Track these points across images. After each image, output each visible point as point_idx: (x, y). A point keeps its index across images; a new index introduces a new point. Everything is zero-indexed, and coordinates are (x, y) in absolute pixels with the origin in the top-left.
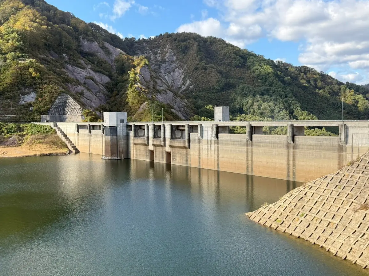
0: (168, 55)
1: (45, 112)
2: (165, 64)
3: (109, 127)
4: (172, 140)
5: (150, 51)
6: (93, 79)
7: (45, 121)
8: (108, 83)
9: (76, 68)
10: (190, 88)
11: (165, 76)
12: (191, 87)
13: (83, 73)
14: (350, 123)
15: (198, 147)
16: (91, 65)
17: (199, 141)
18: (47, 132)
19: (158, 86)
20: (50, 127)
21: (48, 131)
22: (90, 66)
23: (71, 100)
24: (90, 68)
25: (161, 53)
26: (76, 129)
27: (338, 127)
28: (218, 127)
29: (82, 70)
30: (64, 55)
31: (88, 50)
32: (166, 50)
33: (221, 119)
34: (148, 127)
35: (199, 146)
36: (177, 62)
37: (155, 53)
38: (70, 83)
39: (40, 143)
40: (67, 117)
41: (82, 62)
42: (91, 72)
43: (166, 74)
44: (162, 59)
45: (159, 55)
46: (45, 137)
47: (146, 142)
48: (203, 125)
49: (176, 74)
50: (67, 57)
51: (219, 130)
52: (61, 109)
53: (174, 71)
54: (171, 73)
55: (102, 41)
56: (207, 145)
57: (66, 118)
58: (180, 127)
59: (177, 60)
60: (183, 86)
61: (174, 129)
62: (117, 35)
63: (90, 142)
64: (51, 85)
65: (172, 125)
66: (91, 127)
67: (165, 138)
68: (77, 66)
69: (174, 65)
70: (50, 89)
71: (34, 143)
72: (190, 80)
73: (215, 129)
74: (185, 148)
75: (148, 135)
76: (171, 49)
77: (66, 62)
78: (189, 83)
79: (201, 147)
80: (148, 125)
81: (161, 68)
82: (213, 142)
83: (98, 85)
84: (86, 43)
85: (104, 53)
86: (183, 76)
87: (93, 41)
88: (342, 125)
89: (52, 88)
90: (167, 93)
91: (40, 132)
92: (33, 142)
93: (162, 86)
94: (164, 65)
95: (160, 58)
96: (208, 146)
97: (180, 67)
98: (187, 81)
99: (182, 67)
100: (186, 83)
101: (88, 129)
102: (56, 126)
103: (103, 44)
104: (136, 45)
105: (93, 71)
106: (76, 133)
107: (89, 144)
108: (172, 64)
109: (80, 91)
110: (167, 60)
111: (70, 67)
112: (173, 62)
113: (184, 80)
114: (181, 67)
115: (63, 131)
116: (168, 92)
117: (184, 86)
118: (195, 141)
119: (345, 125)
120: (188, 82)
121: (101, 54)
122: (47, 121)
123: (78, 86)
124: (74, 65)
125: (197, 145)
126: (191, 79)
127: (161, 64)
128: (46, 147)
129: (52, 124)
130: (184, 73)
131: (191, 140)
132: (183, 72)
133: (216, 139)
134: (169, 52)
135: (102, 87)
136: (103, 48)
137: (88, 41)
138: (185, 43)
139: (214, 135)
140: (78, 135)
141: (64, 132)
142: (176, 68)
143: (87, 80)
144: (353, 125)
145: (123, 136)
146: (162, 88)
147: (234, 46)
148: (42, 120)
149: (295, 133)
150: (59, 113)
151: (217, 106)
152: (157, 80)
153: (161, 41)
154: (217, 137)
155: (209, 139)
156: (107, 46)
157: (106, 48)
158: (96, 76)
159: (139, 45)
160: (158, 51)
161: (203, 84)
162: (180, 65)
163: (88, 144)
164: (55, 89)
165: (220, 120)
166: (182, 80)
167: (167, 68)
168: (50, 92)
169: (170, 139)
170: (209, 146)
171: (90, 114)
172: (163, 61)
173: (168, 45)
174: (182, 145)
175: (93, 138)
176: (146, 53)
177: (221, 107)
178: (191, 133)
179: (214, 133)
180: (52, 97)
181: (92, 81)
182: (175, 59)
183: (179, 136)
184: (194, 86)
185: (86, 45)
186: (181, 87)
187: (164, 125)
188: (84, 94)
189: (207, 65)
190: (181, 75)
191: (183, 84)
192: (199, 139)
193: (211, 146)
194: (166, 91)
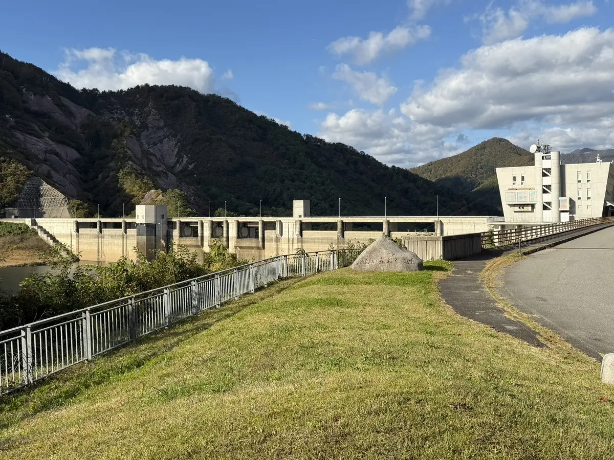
0: (150, 118)
1: (12, 204)
2: (148, 130)
3: (146, 224)
4: (239, 240)
5: (122, 110)
6: (57, 154)
7: (13, 217)
8: (76, 160)
9: (28, 136)
10: (189, 169)
11: (149, 148)
12: (190, 167)
13: (40, 144)
14: (444, 219)
15: (275, 246)
16: (49, 132)
17: (277, 240)
18: (22, 232)
19: (154, 165)
20: (25, 225)
21: (24, 230)
22: (47, 134)
23: (45, 186)
24: (48, 137)
25: (139, 115)
26: (75, 228)
27: (434, 223)
28: (301, 223)
29: (38, 140)
30: (7, 116)
31: (36, 109)
32: (147, 109)
33: (302, 214)
34: (202, 224)
35: (277, 245)
36: (166, 129)
37: (131, 114)
38: (32, 161)
39: (18, 248)
40: (44, 210)
41: (37, 128)
42: (51, 142)
43: (150, 146)
44: (142, 123)
45: (136, 118)
46: (22, 240)
47: (199, 243)
48: (282, 221)
49: (166, 147)
50: (11, 119)
51: (303, 227)
52: (33, 199)
53: (161, 142)
54: (158, 145)
55: (58, 95)
56: (288, 244)
57: (44, 213)
58: (248, 224)
59: (165, 126)
60: (178, 165)
61: (241, 225)
62: (70, 84)
63: (100, 246)
64: (13, 165)
65: (240, 221)
66: (102, 225)
67: (228, 238)
68: (30, 134)
69: (161, 133)
70: (14, 170)
71: (8, 248)
72: (187, 157)
73: (298, 226)
74: (258, 248)
75: (202, 234)
76: (156, 109)
77: (12, 127)
78: (187, 161)
79: (280, 246)
80: (202, 221)
81: (142, 137)
82: (296, 241)
83: (65, 162)
84: (32, 97)
85: (62, 114)
86: (177, 150)
87: (43, 95)
88: (438, 221)
89: (15, 168)
90: (168, 176)
91: (11, 233)
92: (6, 247)
93: (160, 166)
94: (145, 133)
95: (138, 121)
96: (289, 246)
97: (170, 136)
98: (183, 157)
99: (175, 136)
100: (182, 160)
101: (98, 227)
102: (34, 223)
103: (60, 100)
104: (100, 100)
105: (53, 141)
106: (74, 233)
107: (99, 248)
108: (158, 131)
109: (46, 172)
110: (150, 125)
111: (20, 135)
112: (159, 128)
113: (179, 156)
114: (172, 137)
115: (47, 231)
116: (170, 174)
117: (180, 164)
118: (271, 240)
119: (440, 221)
120: (185, 159)
121: (59, 116)
122: (16, 217)
123: (42, 165)
124: (26, 133)
125: (274, 245)
126: (189, 155)
127: (141, 130)
128: (28, 255)
129: (28, 222)
130: (177, 146)
131: (265, 238)
132: (176, 144)
133: (300, 237)
134: (152, 113)
135: (70, 167)
136: (61, 106)
137: (35, 94)
138: (176, 102)
139: (298, 233)
140: (78, 236)
141: (50, 233)
142: (165, 138)
143: (48, 155)
144: (448, 222)
145: (163, 236)
146: (160, 169)
147: (247, 110)
148: (7, 215)
149: (391, 230)
150: (31, 204)
151: (296, 199)
152: (151, 157)
153: (138, 96)
154: (301, 234)
155: (291, 237)
156: (66, 103)
157: (64, 105)
158: (59, 148)
159: (104, 101)
160: (135, 110)
161: (208, 163)
162: (170, 134)
163: (96, 248)
164: (21, 170)
165: (300, 216)
166: (176, 157)
167: (152, 137)
168: (14, 174)
169: (235, 239)
170: (291, 245)
171: (80, 207)
172: (145, 127)
173: (150, 103)
174: (254, 245)
175: (106, 241)
176: (116, 112)
177: (302, 201)
178: (266, 231)
179: (298, 230)
180: (18, 182)
181: (55, 156)
182: (162, 124)
183: (246, 235)
184: (195, 165)
185: (33, 100)
186: (174, 167)
187: (227, 221)
188: (53, 177)
189: (212, 137)
190: (173, 148)
191: (178, 162)
192: (277, 237)
193: (293, 245)
194: (166, 174)
